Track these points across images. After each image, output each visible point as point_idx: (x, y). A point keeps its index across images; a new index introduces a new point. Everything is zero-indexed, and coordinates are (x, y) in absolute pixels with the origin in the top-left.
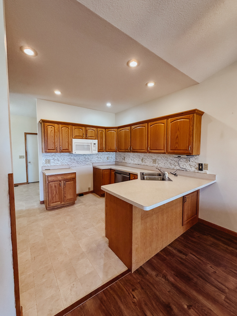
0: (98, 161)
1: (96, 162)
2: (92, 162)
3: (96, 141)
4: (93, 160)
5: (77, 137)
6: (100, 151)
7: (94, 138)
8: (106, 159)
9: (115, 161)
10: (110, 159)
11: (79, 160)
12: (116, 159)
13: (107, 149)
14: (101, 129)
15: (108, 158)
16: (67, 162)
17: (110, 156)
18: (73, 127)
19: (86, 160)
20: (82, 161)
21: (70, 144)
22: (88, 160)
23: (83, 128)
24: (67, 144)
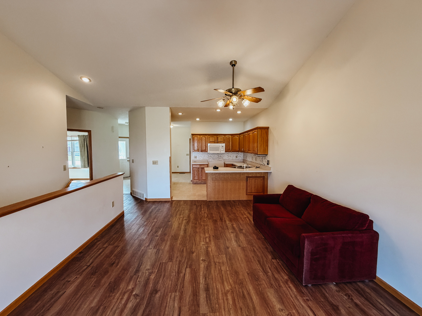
0: (228, 159)
1: (227, 159)
2: (223, 159)
3: (224, 145)
4: (224, 157)
5: (211, 142)
6: (227, 151)
7: (223, 142)
8: (235, 158)
9: (243, 159)
10: (239, 157)
11: (214, 157)
12: (244, 158)
13: (233, 150)
14: (228, 136)
15: (236, 157)
16: (206, 158)
17: (239, 155)
18: (209, 136)
19: (219, 158)
20: (216, 158)
21: (206, 147)
22: (220, 157)
23: (215, 136)
24: (205, 147)
